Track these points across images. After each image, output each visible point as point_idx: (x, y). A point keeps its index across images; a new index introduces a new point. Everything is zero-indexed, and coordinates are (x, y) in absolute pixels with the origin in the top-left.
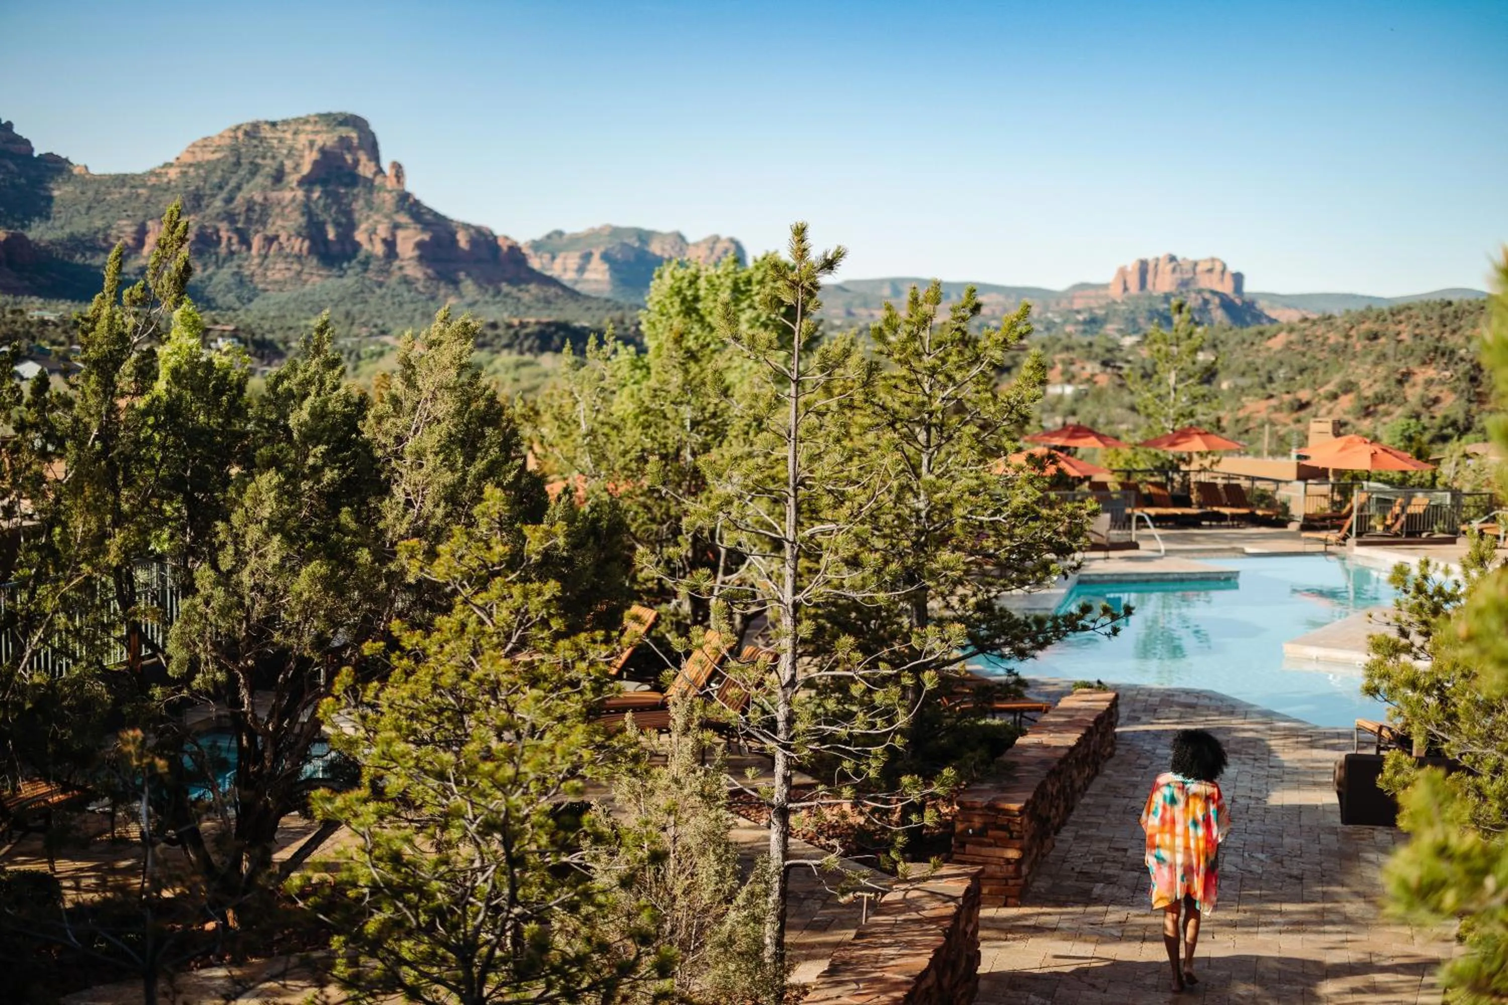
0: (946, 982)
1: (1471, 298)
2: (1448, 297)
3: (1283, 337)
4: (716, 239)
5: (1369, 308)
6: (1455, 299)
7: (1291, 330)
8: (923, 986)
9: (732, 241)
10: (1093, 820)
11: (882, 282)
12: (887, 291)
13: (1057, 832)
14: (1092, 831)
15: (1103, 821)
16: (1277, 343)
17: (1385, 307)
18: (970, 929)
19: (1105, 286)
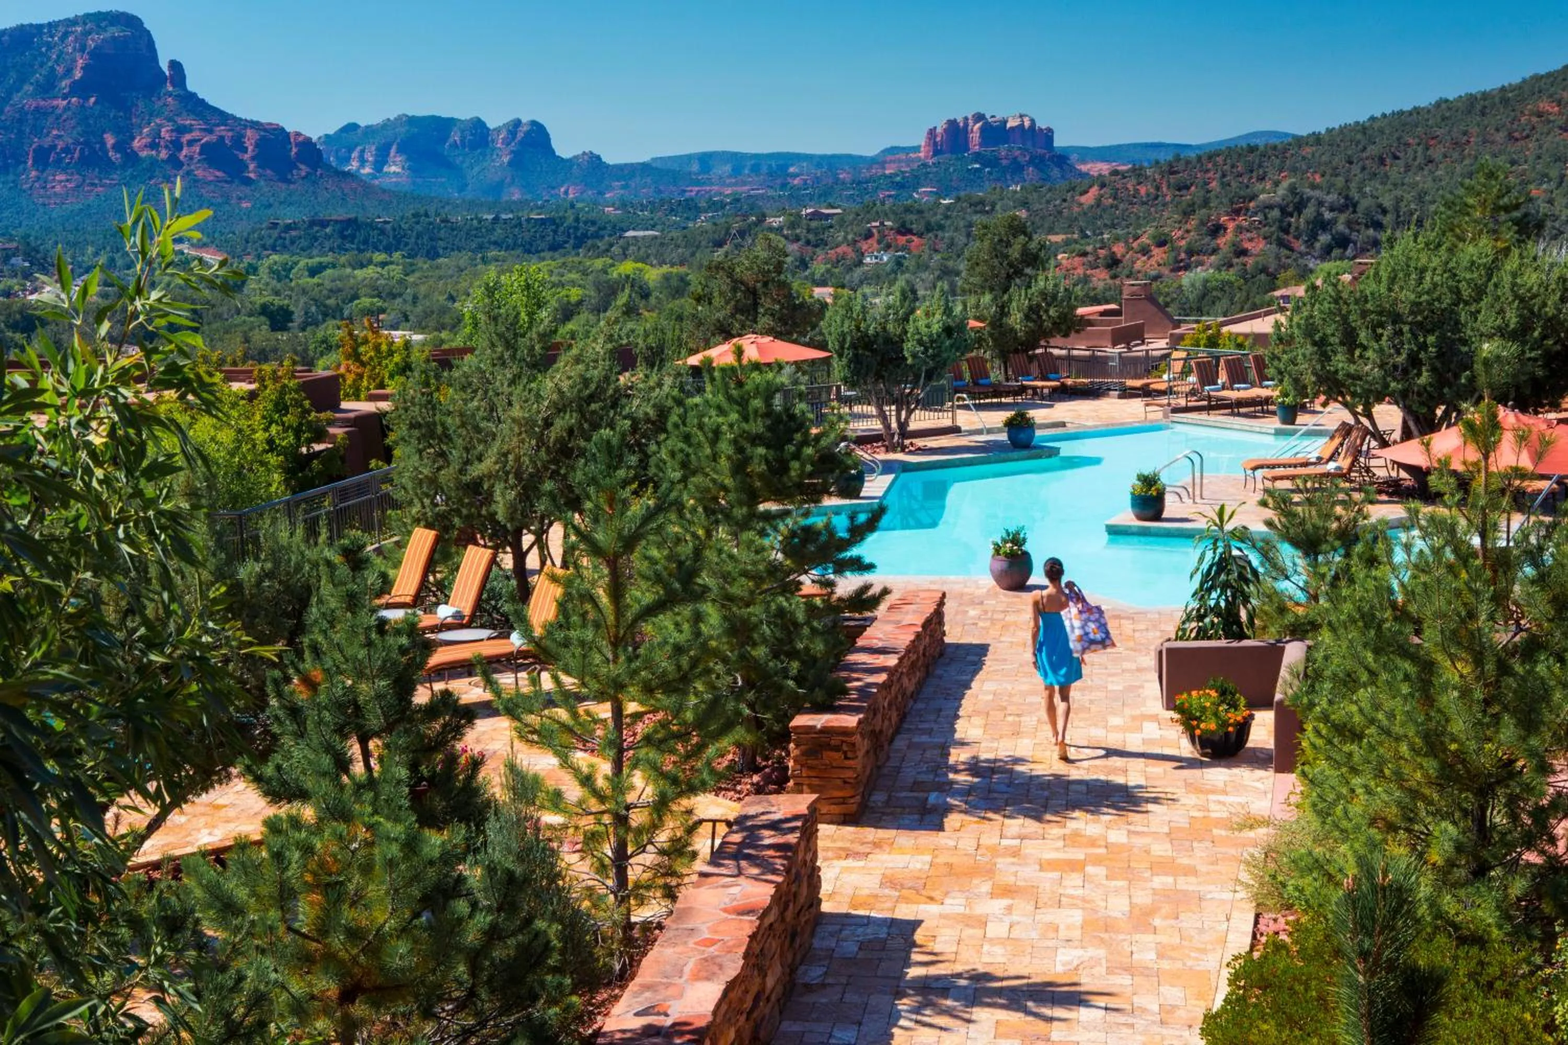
0: (789, 915)
1: (1274, 141)
2: (1253, 142)
3: (1094, 190)
4: (517, 123)
5: (1178, 159)
6: (1260, 142)
7: (1103, 186)
8: (767, 922)
9: (534, 123)
10: (926, 726)
11: (689, 157)
12: (695, 167)
13: (891, 741)
14: (925, 738)
15: (935, 727)
16: (1088, 199)
17: (1192, 155)
18: (808, 858)
19: (916, 149)
